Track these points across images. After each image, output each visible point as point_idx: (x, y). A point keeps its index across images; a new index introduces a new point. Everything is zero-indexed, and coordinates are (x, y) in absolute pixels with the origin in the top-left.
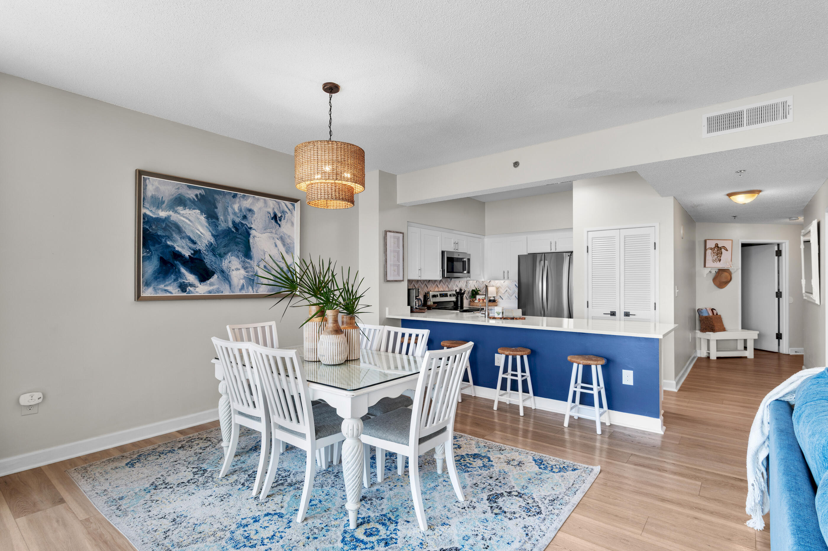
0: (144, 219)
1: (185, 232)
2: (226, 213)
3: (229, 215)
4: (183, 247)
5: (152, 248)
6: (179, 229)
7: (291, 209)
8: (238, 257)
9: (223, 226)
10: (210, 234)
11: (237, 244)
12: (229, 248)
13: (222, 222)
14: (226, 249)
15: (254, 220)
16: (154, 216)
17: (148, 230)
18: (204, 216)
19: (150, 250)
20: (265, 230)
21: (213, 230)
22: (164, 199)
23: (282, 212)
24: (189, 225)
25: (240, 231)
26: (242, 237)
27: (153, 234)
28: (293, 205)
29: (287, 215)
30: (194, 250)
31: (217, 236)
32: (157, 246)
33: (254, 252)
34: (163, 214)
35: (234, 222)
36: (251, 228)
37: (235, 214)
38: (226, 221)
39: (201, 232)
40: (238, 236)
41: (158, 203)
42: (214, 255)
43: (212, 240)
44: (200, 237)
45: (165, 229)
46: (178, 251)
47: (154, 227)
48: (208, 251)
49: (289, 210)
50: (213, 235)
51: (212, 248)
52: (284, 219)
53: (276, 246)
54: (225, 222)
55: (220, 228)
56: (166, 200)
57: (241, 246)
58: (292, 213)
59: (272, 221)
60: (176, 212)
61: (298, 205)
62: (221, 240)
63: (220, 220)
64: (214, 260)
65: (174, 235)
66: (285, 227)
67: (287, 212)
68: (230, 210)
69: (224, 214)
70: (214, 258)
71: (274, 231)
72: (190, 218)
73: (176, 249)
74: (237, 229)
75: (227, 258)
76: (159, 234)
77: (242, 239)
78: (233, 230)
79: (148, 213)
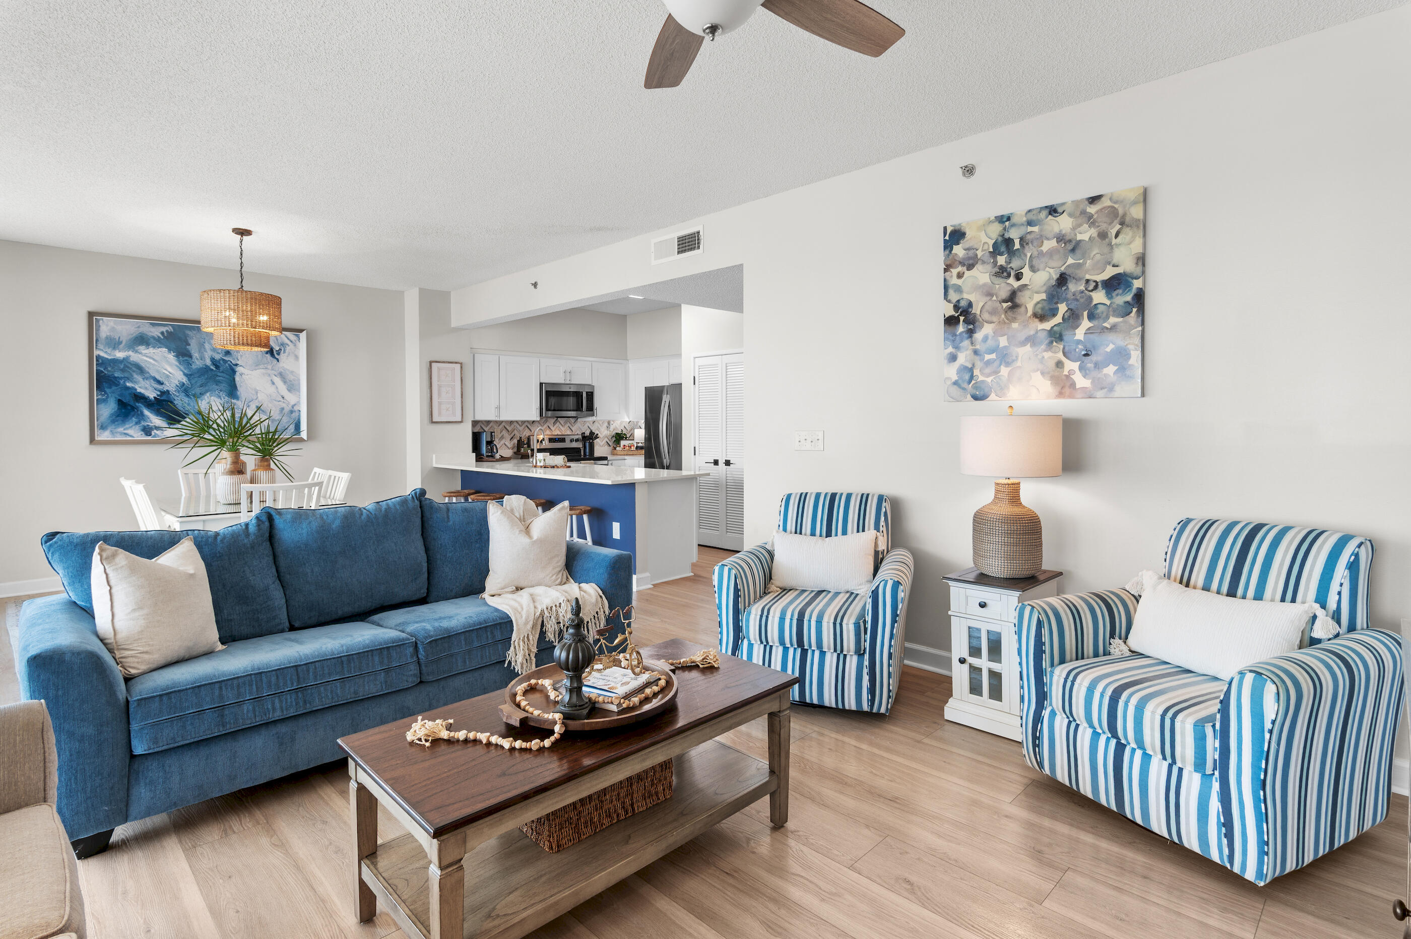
0: (97, 360)
1: (148, 373)
2: (203, 350)
3: (206, 352)
4: (146, 388)
5: (108, 390)
6: (140, 370)
7: (294, 341)
8: (220, 397)
9: (197, 363)
10: (182, 373)
11: (218, 383)
12: (207, 388)
13: (197, 359)
14: (203, 389)
15: (241, 356)
16: (110, 358)
17: (102, 372)
18: (173, 354)
19: (106, 393)
20: (257, 366)
21: (185, 369)
22: (121, 340)
23: (281, 345)
24: (153, 365)
25: (221, 369)
26: (225, 375)
27: (109, 376)
28: (298, 336)
29: (288, 348)
30: (160, 391)
31: (191, 375)
32: (114, 388)
33: (242, 391)
34: (120, 355)
35: (213, 360)
36: (236, 365)
37: (214, 350)
38: (202, 358)
39: (169, 372)
40: (219, 374)
41: (114, 344)
42: (188, 396)
43: (185, 380)
44: (168, 376)
45: (123, 371)
46: (140, 393)
47: (109, 369)
48: (179, 392)
49: (291, 342)
50: (185, 374)
51: (185, 389)
52: (284, 352)
53: (273, 383)
54: (201, 360)
55: (194, 367)
56: (124, 340)
57: (224, 385)
58: (295, 345)
59: (267, 355)
60: (137, 352)
61: (303, 336)
62: (196, 379)
63: (194, 357)
64: (187, 402)
65: (135, 376)
66: (285, 362)
67: (288, 345)
68: (207, 346)
69: (199, 351)
70: (187, 399)
71: (270, 367)
72: (155, 357)
73: (138, 391)
74: (217, 367)
75: (205, 399)
76: (116, 375)
77: (224, 378)
78: (213, 367)
79: (102, 354)
